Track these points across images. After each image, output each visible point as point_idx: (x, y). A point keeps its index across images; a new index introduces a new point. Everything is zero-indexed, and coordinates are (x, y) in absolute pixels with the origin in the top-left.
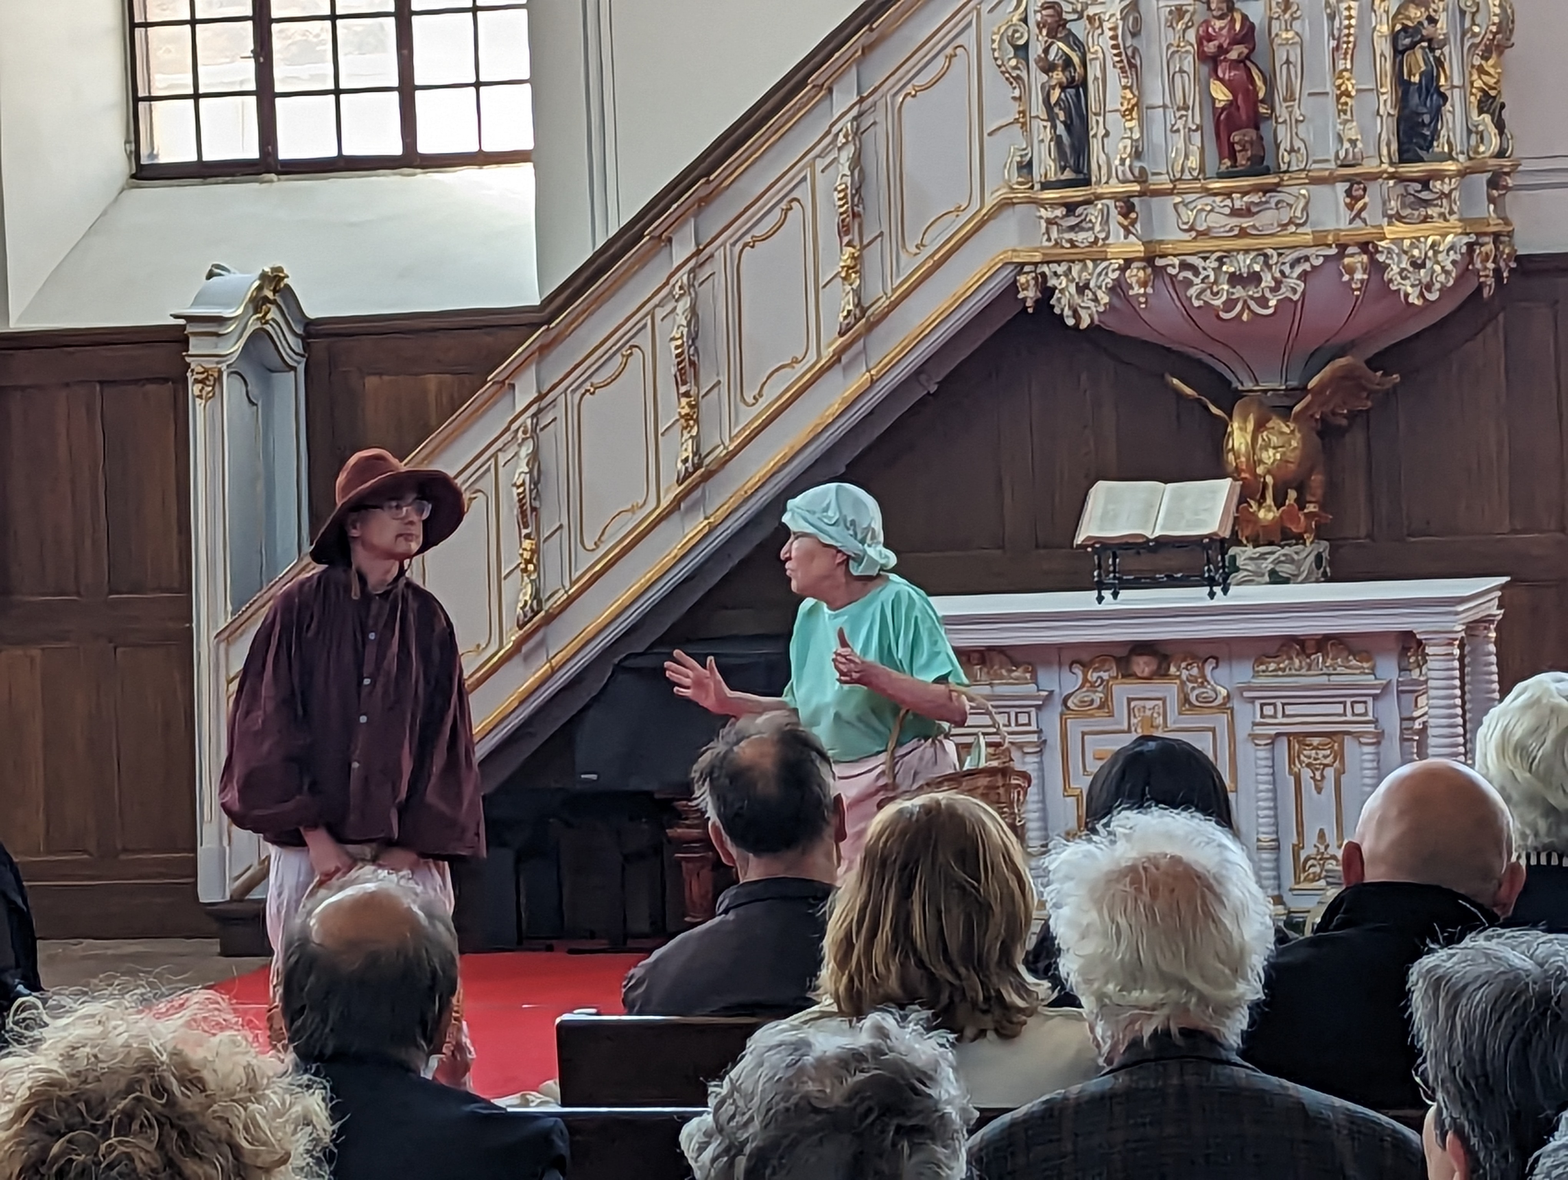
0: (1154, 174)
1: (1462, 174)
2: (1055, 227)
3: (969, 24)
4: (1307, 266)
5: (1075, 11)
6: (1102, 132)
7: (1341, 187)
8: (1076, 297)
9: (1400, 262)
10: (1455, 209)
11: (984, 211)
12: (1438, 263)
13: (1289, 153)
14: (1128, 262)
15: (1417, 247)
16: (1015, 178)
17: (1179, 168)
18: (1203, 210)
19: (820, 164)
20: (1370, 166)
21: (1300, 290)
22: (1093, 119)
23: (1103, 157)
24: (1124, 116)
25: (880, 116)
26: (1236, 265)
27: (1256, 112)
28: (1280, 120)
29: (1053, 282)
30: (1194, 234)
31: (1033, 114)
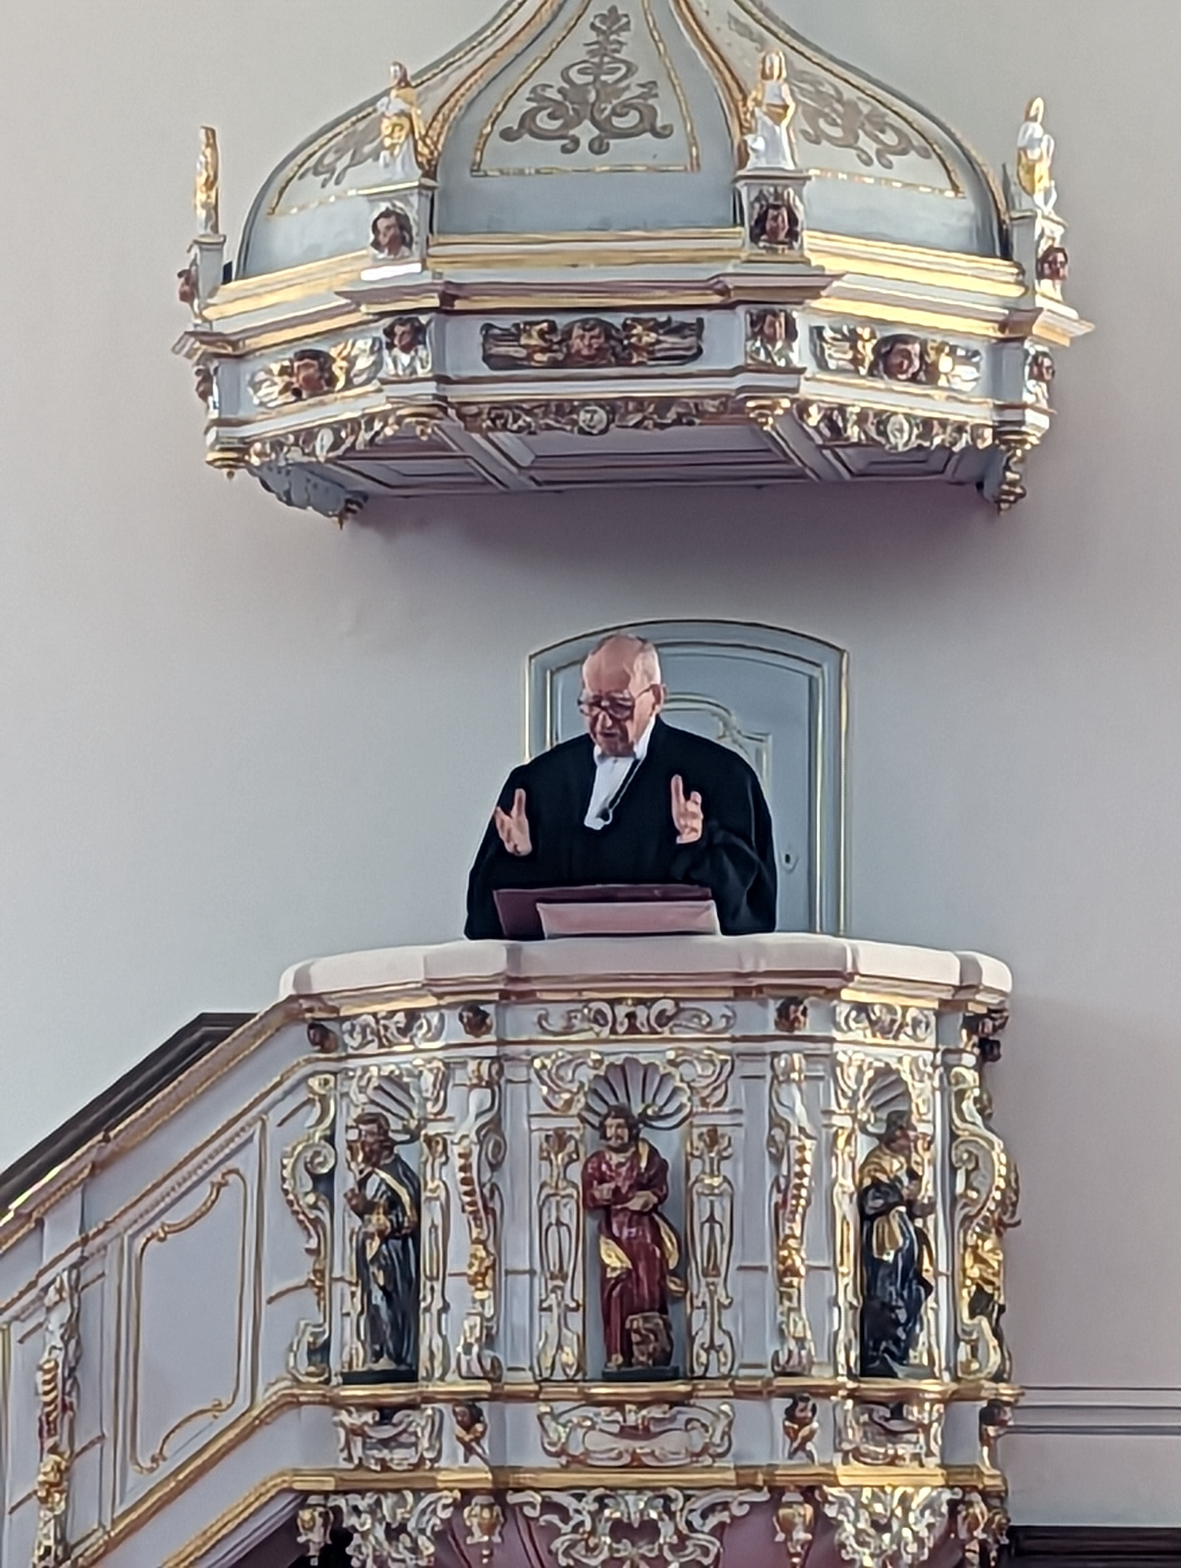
0: (510, 1369)
1: (948, 1400)
2: (359, 1440)
3: (250, 1139)
4: (725, 1517)
5: (406, 1130)
6: (438, 1304)
7: (781, 1405)
8: (386, 1544)
9: (857, 1518)
10: (935, 1448)
11: (255, 1413)
12: (908, 1526)
13: (707, 1351)
14: (467, 1495)
15: (879, 1500)
16: (304, 1366)
17: (549, 1364)
18: (580, 1425)
19: (18, 1330)
20: (820, 1377)
21: (714, 1550)
22: (425, 1286)
23: (437, 1341)
24: (473, 1282)
25: (110, 1265)
26: (623, 1507)
27: (664, 1289)
28: (697, 1303)
29: (350, 1521)
30: (564, 1460)
31: (337, 1274)
